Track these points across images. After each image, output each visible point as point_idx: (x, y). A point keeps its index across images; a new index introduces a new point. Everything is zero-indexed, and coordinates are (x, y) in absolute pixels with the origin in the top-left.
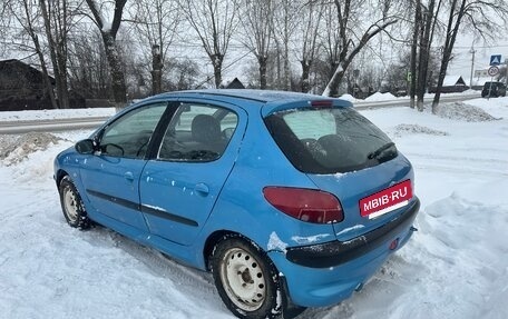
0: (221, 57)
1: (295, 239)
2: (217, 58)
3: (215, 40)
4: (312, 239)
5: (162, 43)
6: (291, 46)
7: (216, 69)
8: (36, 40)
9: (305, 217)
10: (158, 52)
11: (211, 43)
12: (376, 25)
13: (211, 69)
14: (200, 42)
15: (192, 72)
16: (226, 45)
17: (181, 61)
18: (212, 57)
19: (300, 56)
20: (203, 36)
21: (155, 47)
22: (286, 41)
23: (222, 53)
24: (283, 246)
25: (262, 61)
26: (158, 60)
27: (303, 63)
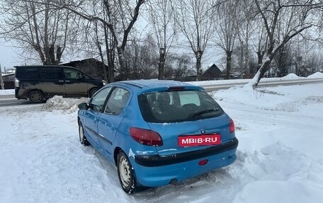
0: (201, 53)
1: (138, 152)
2: (199, 53)
3: (198, 43)
4: (144, 153)
5: (165, 47)
6: (250, 43)
7: (198, 60)
8: (100, 49)
9: (142, 142)
10: (163, 52)
11: (196, 45)
12: (294, 29)
13: (195, 60)
14: (189, 44)
15: (186, 62)
16: (205, 45)
17: (180, 56)
18: (196, 53)
19: (256, 49)
20: (192, 41)
21: (161, 49)
22: (247, 40)
23: (202, 50)
24: (134, 155)
25: (229, 53)
26: (163, 56)
27: (259, 53)
